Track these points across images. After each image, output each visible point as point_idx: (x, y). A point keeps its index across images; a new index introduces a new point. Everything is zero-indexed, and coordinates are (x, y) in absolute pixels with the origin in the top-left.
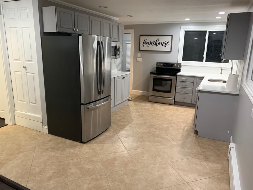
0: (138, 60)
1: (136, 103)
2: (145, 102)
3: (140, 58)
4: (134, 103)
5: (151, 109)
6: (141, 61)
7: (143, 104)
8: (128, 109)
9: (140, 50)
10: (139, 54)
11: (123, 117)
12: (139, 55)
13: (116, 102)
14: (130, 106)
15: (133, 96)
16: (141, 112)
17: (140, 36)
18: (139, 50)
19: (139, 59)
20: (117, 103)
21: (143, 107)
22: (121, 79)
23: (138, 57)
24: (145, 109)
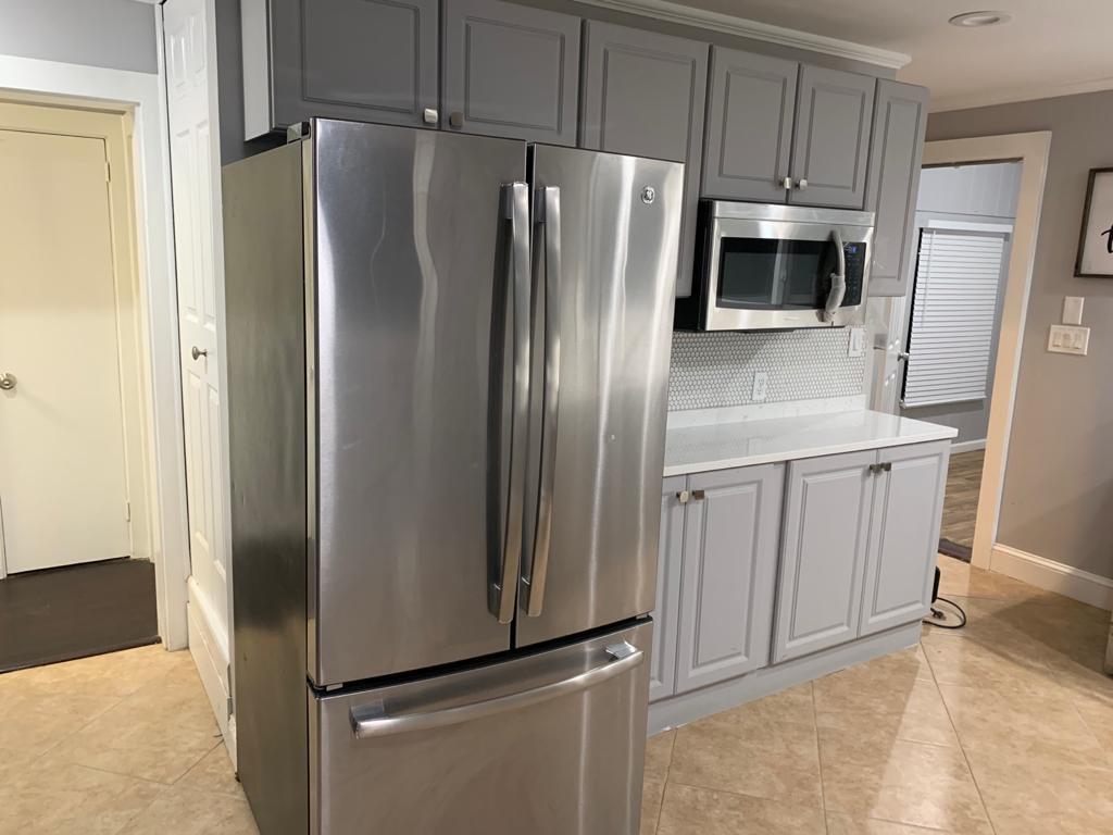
0: (1059, 342)
1: (987, 661)
2: (1065, 668)
3: (1072, 332)
4: (971, 658)
5: (1093, 760)
6: (1086, 353)
7: (1042, 693)
8: (883, 708)
9: (1084, 270)
10: (1070, 300)
11: (800, 784)
12: (1075, 306)
13: (792, 637)
14: (922, 680)
15: (990, 589)
16: (979, 773)
17: (1094, 172)
18: (1078, 273)
19: (1066, 337)
20: (795, 643)
21: (1021, 722)
22: (859, 472)
23: (1061, 323)
24: (1036, 748)
